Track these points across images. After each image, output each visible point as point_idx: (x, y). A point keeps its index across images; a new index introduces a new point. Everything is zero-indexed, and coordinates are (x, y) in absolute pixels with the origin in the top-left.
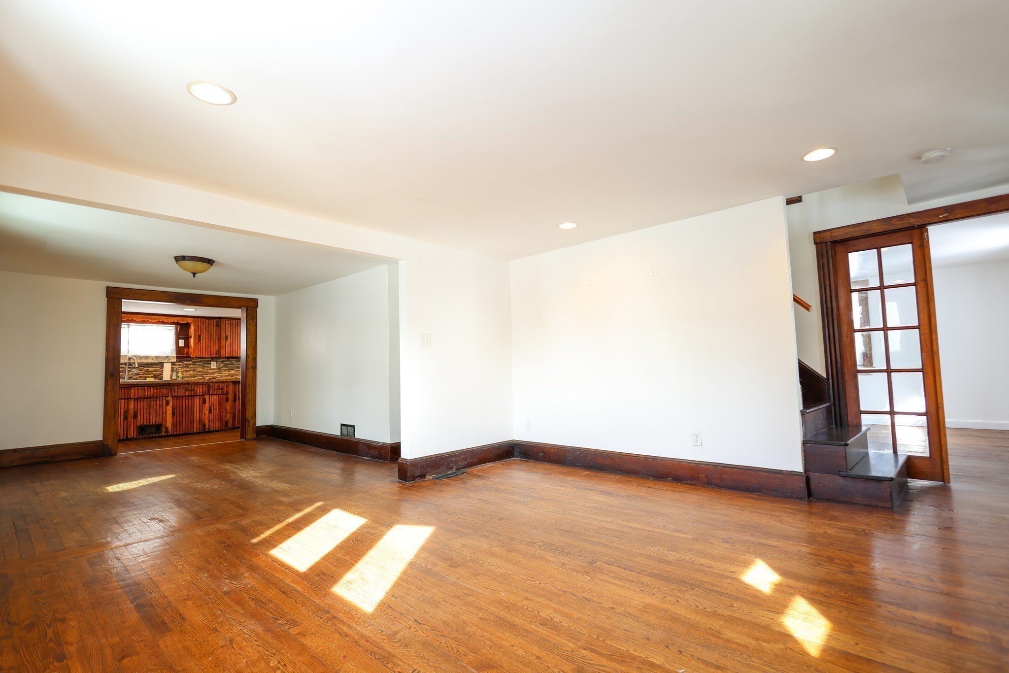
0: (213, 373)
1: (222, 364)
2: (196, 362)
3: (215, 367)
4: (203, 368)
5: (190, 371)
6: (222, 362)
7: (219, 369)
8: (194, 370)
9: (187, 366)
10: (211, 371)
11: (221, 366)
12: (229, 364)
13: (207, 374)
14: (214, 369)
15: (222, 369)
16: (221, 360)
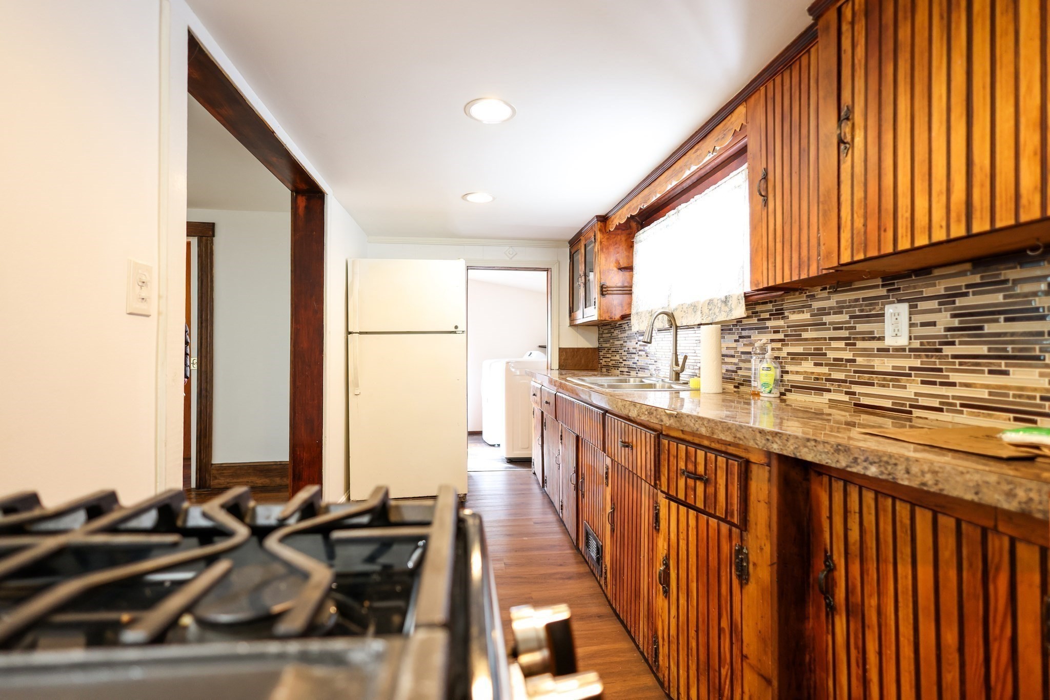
0: (897, 376)
1: (944, 319)
2: (823, 312)
3: (903, 341)
4: (850, 342)
5: (804, 356)
6: (947, 299)
7: (929, 349)
8: (818, 355)
9: (795, 334)
10: (885, 364)
11: (939, 330)
12: (992, 313)
13: (869, 376)
14: (900, 351)
15: (948, 350)
16: (940, 288)
